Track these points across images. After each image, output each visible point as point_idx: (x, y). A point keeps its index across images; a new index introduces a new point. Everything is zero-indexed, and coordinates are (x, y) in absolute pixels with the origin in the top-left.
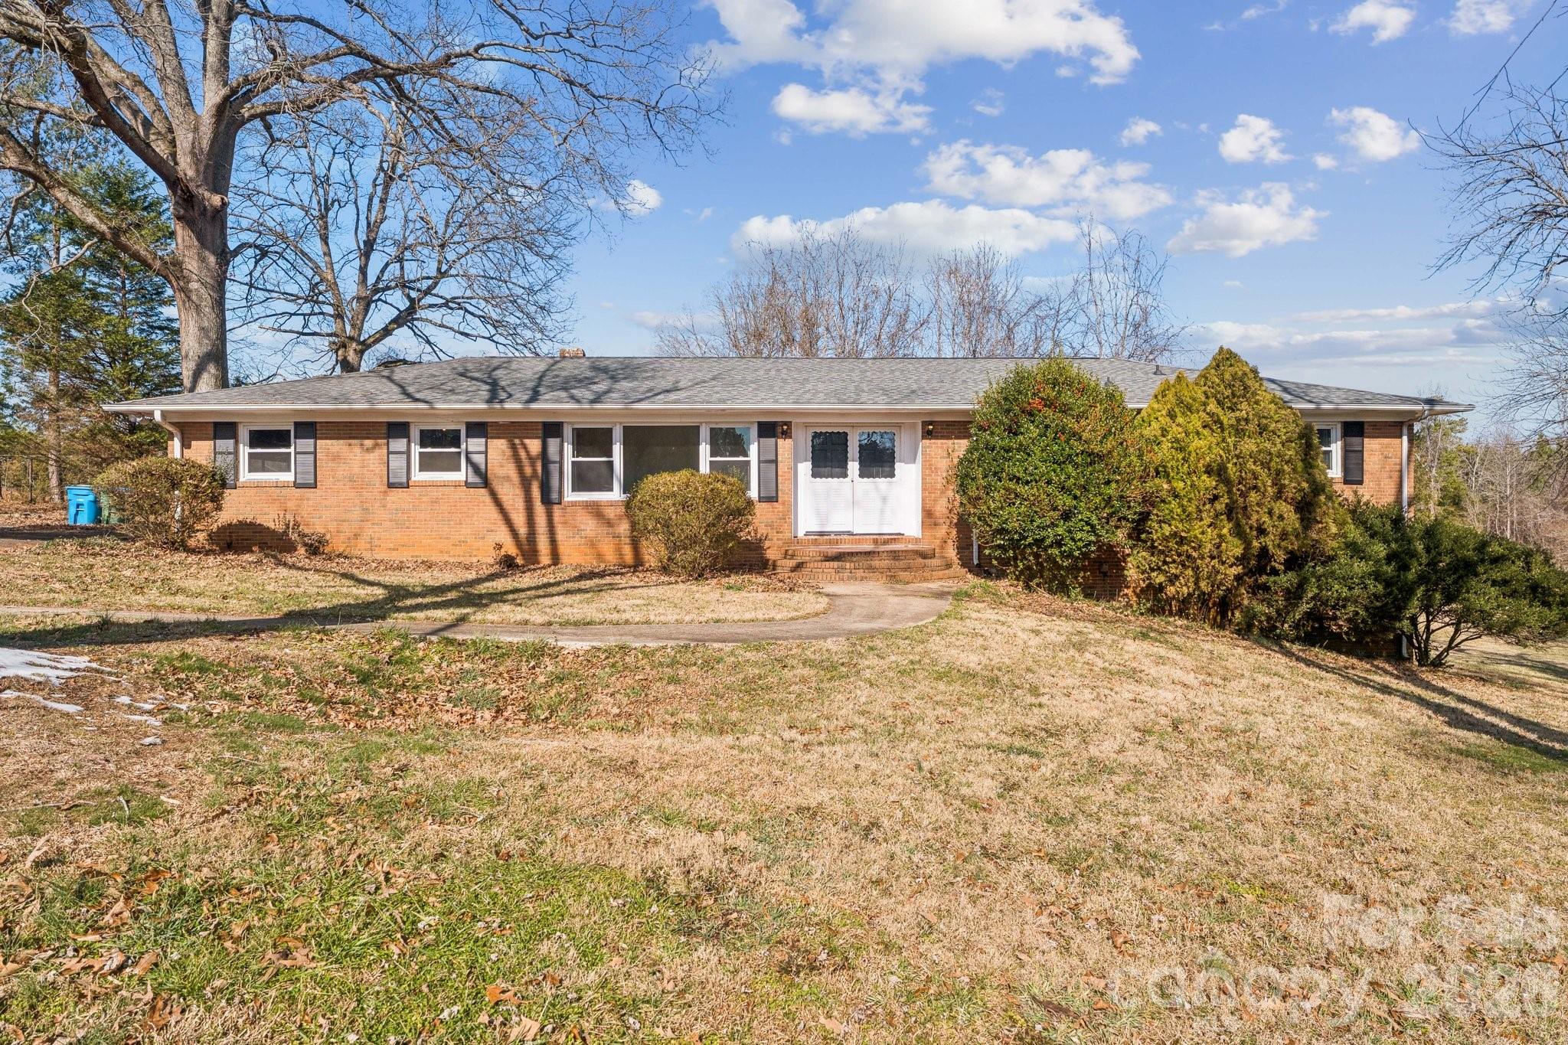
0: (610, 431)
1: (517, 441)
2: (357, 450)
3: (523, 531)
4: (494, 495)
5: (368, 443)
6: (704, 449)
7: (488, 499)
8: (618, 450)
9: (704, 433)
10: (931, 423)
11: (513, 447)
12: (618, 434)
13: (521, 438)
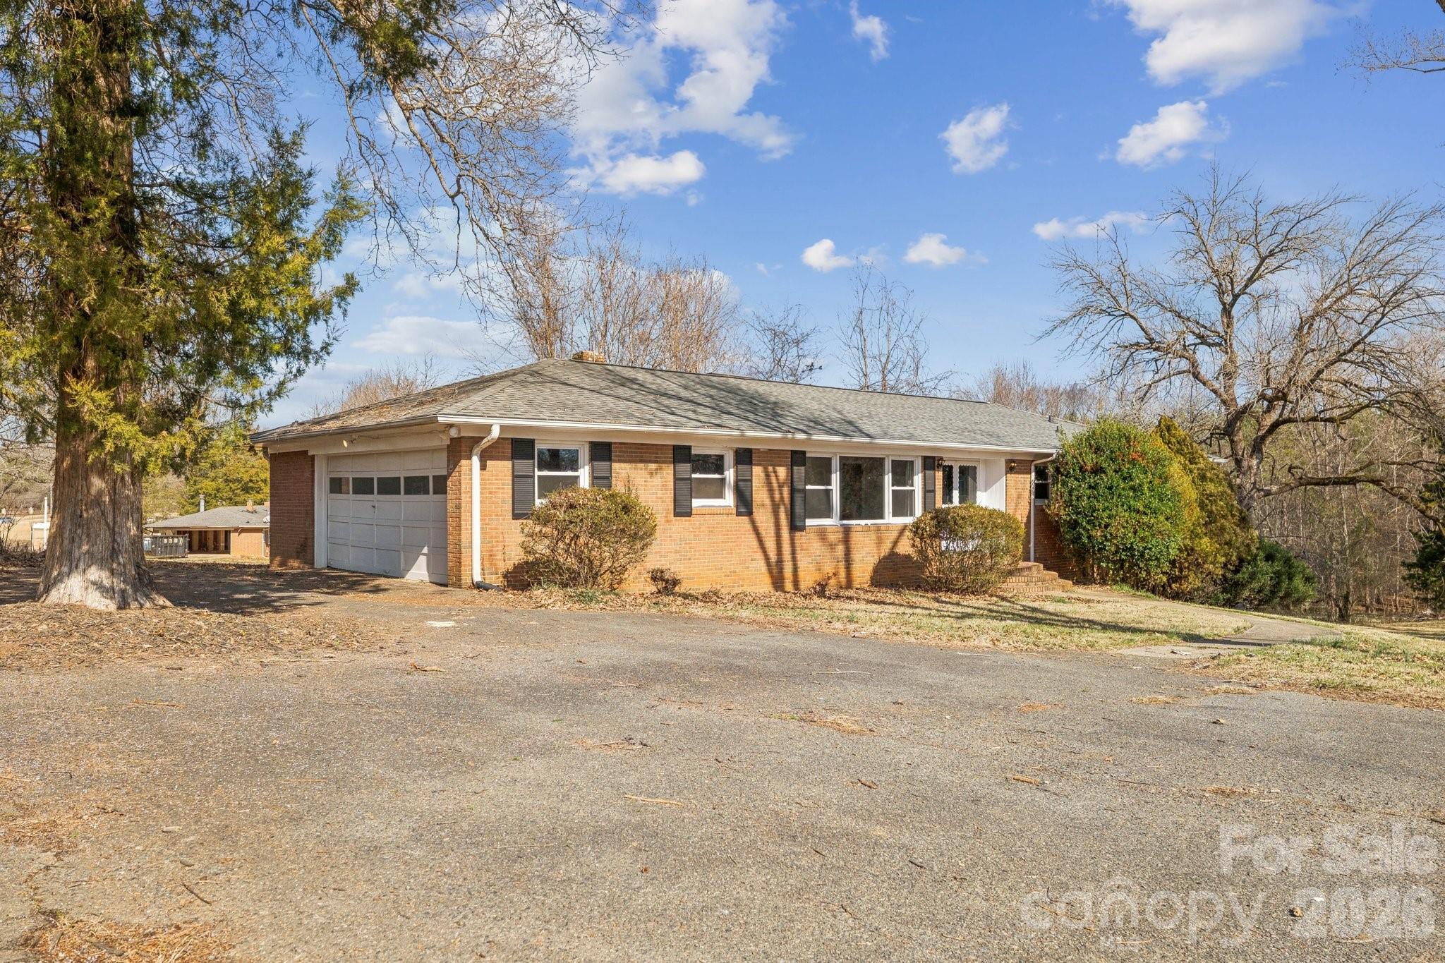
0: (829, 460)
1: (770, 469)
2: (644, 473)
3: (773, 557)
4: (753, 523)
5: (653, 466)
6: (888, 478)
7: (749, 527)
8: (836, 478)
9: (888, 466)
10: (1014, 461)
11: (767, 476)
12: (836, 464)
13: (774, 466)
